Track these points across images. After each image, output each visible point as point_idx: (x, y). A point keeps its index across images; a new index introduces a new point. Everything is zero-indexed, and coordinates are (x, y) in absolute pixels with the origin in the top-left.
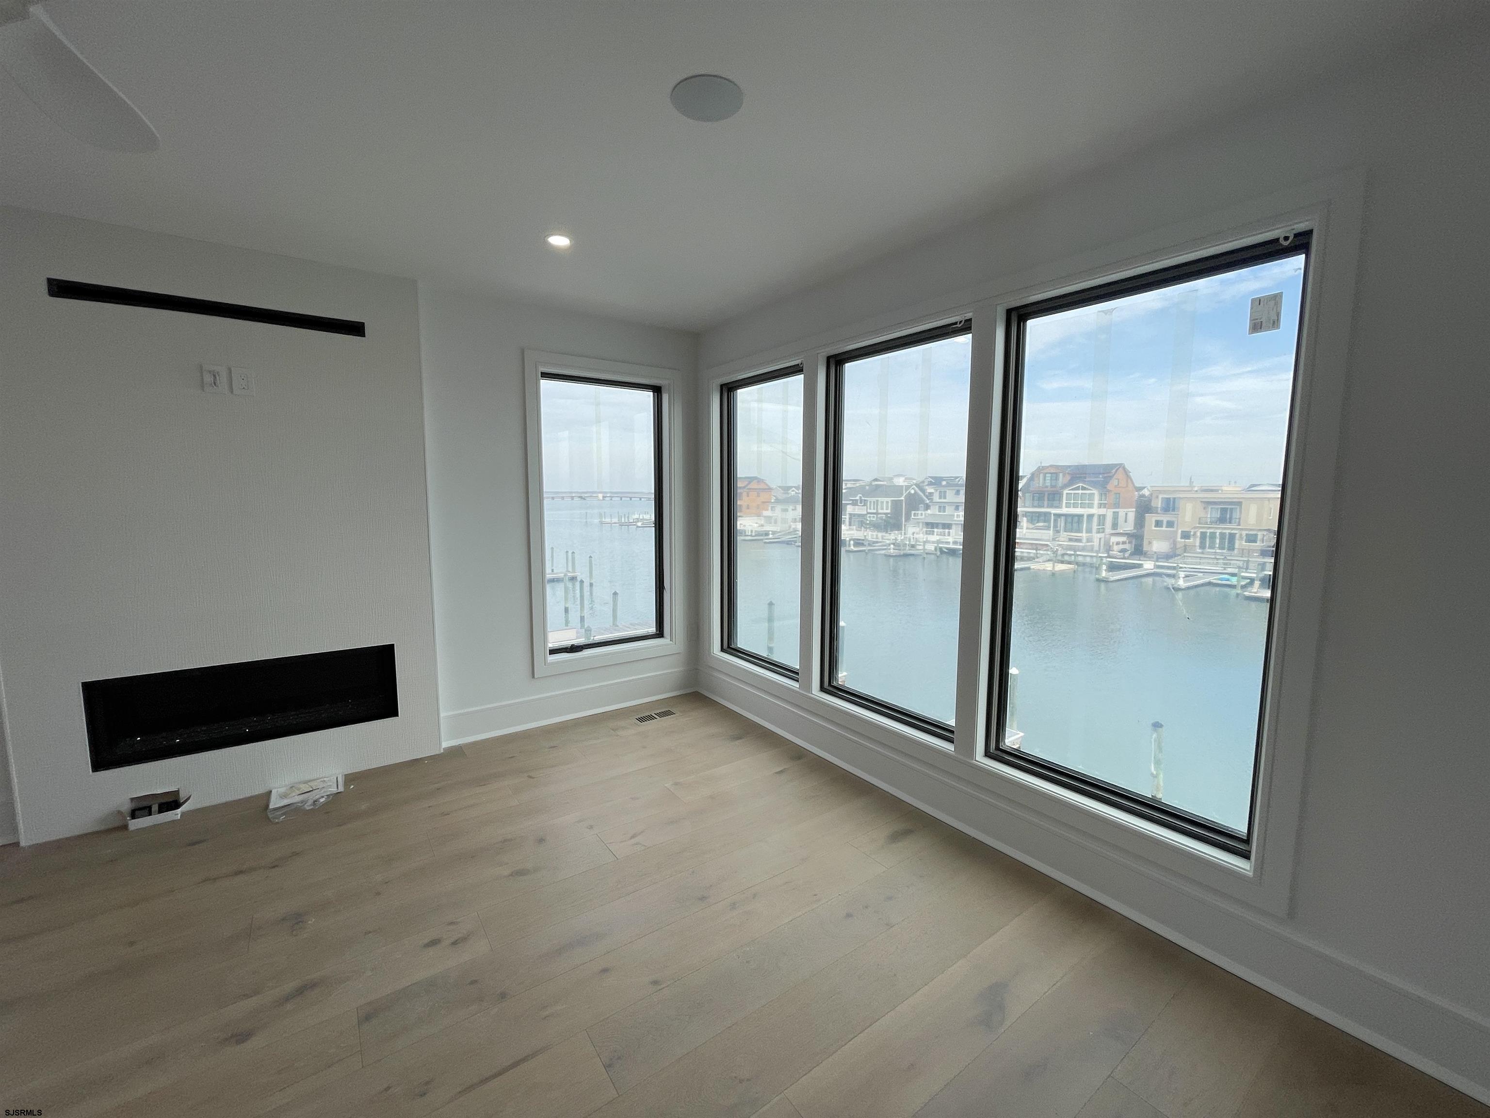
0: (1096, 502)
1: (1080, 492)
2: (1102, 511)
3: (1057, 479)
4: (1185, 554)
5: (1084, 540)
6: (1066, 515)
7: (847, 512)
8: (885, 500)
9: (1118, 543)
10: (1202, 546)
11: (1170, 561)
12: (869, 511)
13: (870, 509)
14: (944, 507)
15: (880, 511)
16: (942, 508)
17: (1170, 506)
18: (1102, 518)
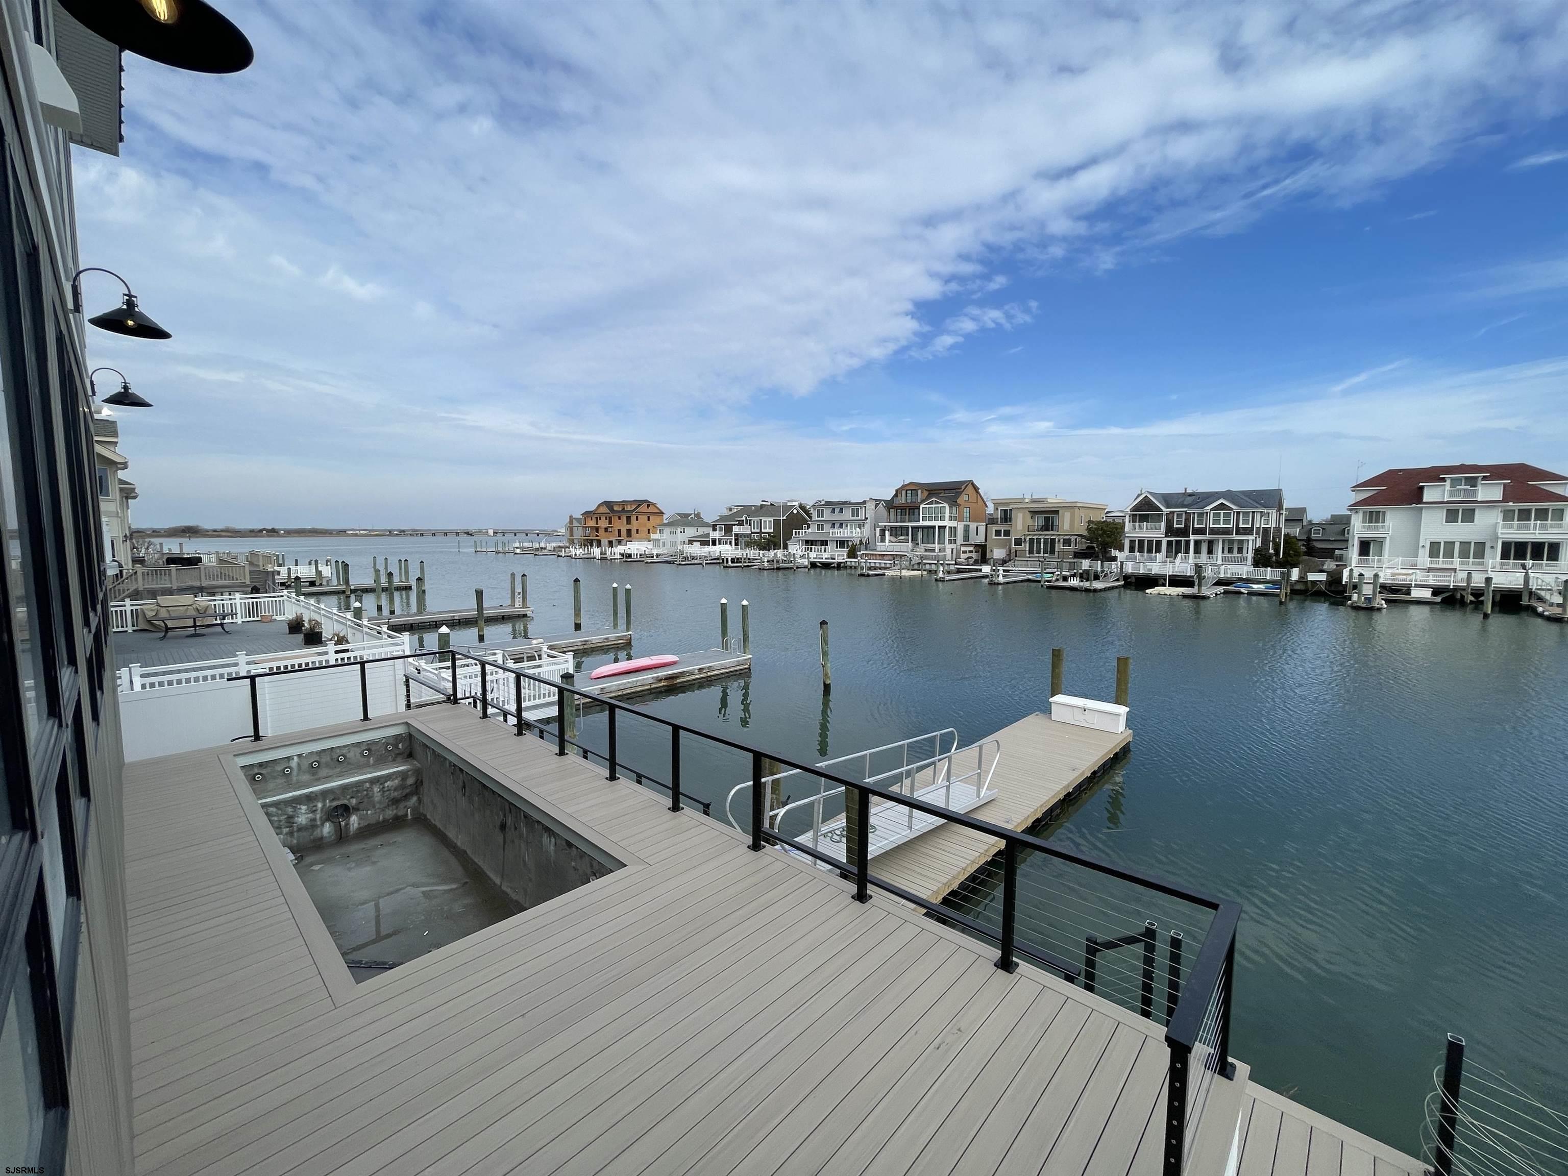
0: (947, 515)
1: (934, 506)
2: (953, 524)
3: (917, 495)
4: (1016, 558)
5: (937, 550)
6: (923, 528)
7: (733, 533)
8: (768, 519)
9: (964, 552)
10: (1031, 551)
11: (1005, 565)
12: (753, 530)
13: (754, 529)
14: (822, 525)
15: (763, 531)
16: (821, 527)
17: (1007, 517)
18: (953, 530)
